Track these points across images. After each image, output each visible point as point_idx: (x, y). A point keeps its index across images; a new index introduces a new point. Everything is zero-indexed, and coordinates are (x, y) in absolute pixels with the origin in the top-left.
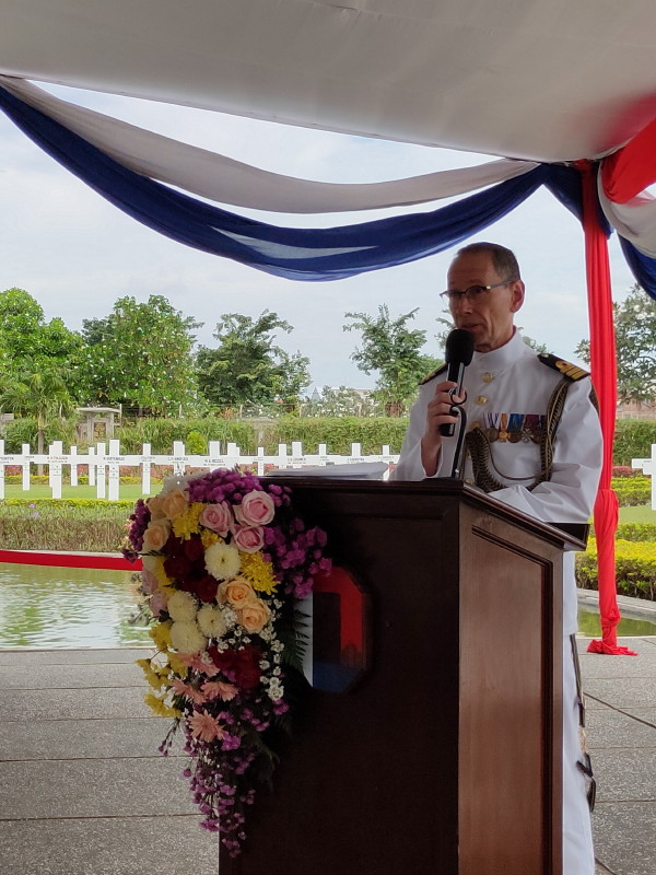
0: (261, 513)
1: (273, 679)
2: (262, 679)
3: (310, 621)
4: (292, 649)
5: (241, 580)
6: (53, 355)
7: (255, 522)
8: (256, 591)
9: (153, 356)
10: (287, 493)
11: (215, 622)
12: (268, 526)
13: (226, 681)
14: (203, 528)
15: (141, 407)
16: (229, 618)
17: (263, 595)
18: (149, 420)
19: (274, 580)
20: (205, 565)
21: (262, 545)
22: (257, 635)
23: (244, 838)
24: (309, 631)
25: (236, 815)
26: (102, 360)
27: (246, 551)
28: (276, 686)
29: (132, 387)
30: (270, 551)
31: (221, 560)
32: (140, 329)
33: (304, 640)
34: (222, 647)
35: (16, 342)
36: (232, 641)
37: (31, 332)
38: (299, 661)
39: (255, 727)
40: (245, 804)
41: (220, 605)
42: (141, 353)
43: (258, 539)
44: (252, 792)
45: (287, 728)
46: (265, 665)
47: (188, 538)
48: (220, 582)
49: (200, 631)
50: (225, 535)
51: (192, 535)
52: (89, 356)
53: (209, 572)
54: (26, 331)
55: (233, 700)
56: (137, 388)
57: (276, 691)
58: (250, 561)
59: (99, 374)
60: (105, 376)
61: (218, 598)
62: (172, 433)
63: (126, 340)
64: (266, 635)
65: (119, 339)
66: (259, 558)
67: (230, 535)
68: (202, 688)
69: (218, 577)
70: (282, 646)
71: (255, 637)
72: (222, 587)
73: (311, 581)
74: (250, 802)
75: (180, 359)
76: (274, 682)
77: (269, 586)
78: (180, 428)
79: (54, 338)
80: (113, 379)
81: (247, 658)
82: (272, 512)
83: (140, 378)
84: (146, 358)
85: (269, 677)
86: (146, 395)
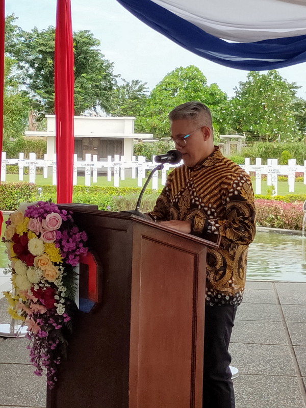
0: (55, 224)
1: (59, 304)
2: (55, 304)
3: (78, 277)
4: (70, 290)
5: (45, 256)
6: (211, 104)
7: (51, 228)
8: (52, 262)
9: (268, 105)
10: (71, 214)
11: (34, 275)
12: (58, 230)
13: (41, 304)
14: (29, 230)
15: (260, 135)
16: (38, 274)
17: (56, 264)
18: (261, 143)
19: (61, 257)
20: (28, 248)
21: (55, 239)
22: (53, 283)
23: (56, 380)
24: (78, 282)
25: (52, 369)
26: (239, 107)
27: (46, 242)
28: (61, 308)
29: (256, 123)
30: (59, 242)
31: (35, 246)
32: (261, 89)
33: (76, 286)
34: (36, 288)
35: (190, 97)
36: (41, 285)
37: (199, 91)
38: (73, 296)
39: (54, 327)
40: (56, 364)
41: (35, 268)
42: (261, 103)
43: (53, 236)
44: (59, 358)
45: (71, 328)
46: (57, 297)
47: (22, 234)
48: (35, 256)
49: (28, 280)
50: (38, 234)
51: (24, 233)
52: (231, 105)
53: (30, 252)
54: (196, 91)
55: (45, 314)
56: (259, 124)
57: (61, 310)
58: (49, 247)
59: (237, 115)
60: (240, 116)
61: (34, 264)
62: (274, 151)
63: (253, 96)
64: (58, 283)
65: (249, 95)
66: (53, 246)
67: (40, 234)
68: (31, 307)
69: (34, 254)
70: (66, 289)
71: (52, 284)
72: (36, 259)
73: (78, 258)
74: (58, 363)
75: (285, 107)
76: (60, 306)
77: (58, 259)
78: (278, 148)
79: (212, 95)
80: (245, 118)
81: (47, 294)
82: (60, 223)
83: (261, 117)
84: (264, 106)
85: (58, 303)
86: (264, 128)
